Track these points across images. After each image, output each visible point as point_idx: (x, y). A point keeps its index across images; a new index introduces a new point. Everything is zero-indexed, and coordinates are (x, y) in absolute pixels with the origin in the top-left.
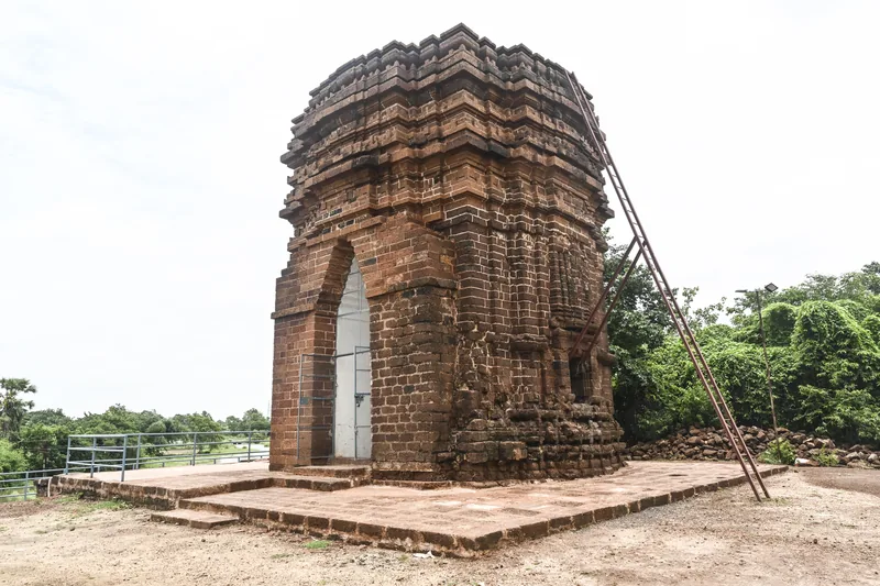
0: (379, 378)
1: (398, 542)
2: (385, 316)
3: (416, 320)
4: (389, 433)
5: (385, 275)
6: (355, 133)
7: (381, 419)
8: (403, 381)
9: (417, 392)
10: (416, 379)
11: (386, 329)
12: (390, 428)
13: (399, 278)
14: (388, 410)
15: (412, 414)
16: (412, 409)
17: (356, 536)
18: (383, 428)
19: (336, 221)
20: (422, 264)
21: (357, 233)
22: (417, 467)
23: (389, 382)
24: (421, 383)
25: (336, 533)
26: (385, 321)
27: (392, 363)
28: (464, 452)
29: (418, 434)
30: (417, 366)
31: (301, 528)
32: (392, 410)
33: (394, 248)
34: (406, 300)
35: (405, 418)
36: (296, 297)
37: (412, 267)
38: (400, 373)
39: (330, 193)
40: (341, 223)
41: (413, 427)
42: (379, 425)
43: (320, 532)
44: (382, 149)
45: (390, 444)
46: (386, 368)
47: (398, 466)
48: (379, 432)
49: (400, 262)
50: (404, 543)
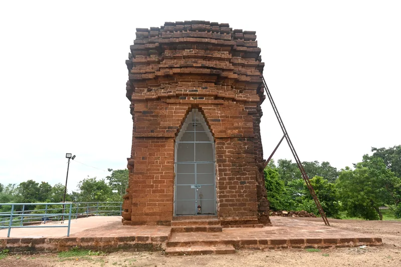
0: (224, 176)
1: (346, 244)
2: (226, 148)
3: (246, 152)
4: (231, 203)
5: (226, 128)
6: (206, 56)
7: (224, 196)
8: (239, 179)
9: (248, 184)
10: (247, 178)
11: (227, 154)
12: (232, 201)
13: (236, 131)
14: (229, 192)
15: (245, 194)
16: (245, 192)
17: (323, 245)
18: (226, 201)
19: (191, 95)
20: (249, 128)
21: (206, 104)
22: (248, 218)
23: (230, 179)
24: (250, 180)
25: (310, 245)
26: (227, 150)
27: (232, 170)
28: (263, 211)
29: (249, 203)
30: (247, 173)
31: (285, 245)
32: (233, 192)
33: (231, 117)
34: (240, 142)
35: (240, 196)
36: (157, 128)
37: (243, 128)
38: (237, 175)
39: (186, 80)
40: (194, 97)
41: (246, 200)
42: (224, 199)
43: (299, 245)
44: (223, 70)
45: (232, 208)
46: (228, 172)
47: (237, 218)
48: (224, 202)
49: (236, 125)
50: (349, 244)
